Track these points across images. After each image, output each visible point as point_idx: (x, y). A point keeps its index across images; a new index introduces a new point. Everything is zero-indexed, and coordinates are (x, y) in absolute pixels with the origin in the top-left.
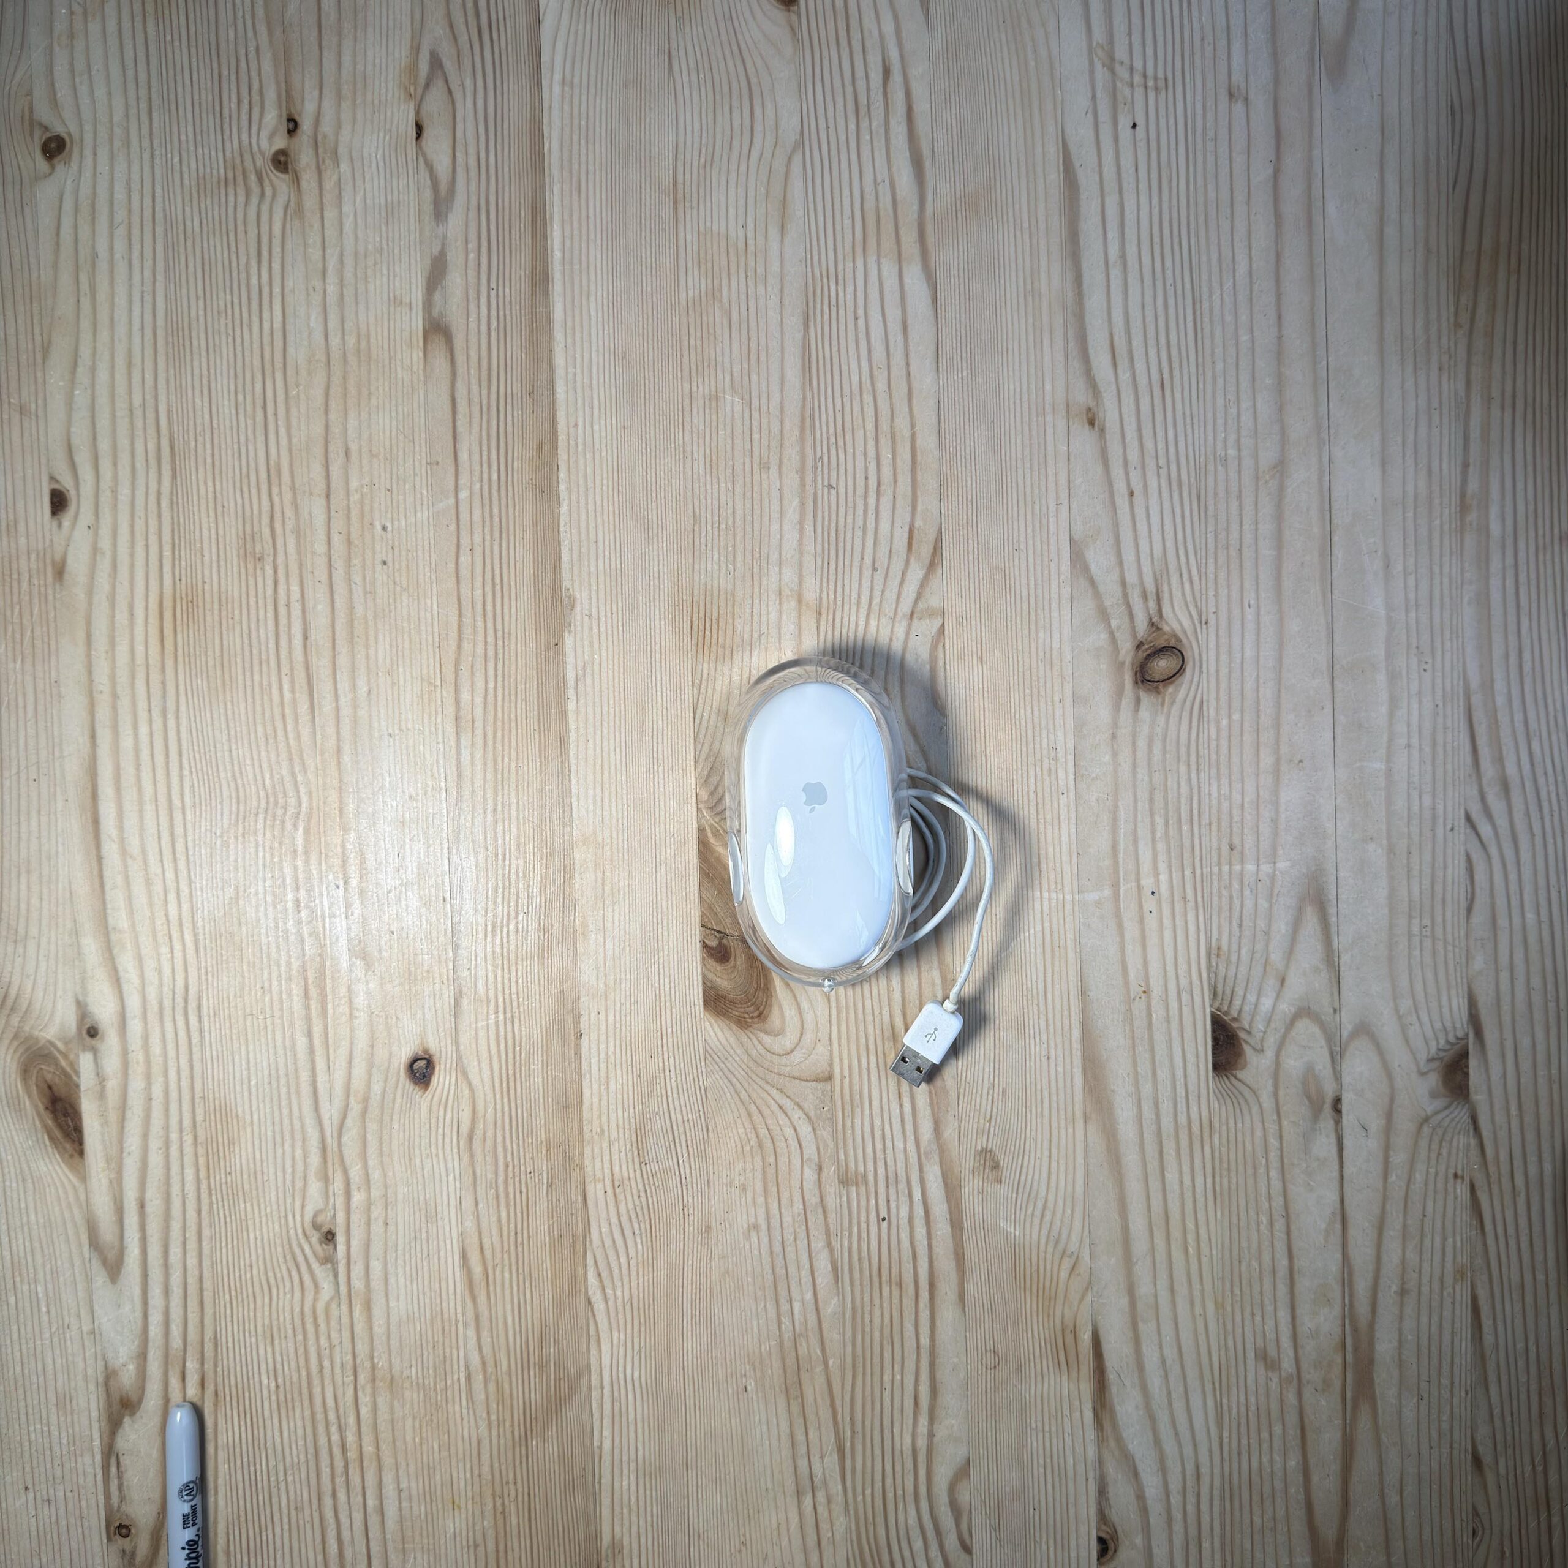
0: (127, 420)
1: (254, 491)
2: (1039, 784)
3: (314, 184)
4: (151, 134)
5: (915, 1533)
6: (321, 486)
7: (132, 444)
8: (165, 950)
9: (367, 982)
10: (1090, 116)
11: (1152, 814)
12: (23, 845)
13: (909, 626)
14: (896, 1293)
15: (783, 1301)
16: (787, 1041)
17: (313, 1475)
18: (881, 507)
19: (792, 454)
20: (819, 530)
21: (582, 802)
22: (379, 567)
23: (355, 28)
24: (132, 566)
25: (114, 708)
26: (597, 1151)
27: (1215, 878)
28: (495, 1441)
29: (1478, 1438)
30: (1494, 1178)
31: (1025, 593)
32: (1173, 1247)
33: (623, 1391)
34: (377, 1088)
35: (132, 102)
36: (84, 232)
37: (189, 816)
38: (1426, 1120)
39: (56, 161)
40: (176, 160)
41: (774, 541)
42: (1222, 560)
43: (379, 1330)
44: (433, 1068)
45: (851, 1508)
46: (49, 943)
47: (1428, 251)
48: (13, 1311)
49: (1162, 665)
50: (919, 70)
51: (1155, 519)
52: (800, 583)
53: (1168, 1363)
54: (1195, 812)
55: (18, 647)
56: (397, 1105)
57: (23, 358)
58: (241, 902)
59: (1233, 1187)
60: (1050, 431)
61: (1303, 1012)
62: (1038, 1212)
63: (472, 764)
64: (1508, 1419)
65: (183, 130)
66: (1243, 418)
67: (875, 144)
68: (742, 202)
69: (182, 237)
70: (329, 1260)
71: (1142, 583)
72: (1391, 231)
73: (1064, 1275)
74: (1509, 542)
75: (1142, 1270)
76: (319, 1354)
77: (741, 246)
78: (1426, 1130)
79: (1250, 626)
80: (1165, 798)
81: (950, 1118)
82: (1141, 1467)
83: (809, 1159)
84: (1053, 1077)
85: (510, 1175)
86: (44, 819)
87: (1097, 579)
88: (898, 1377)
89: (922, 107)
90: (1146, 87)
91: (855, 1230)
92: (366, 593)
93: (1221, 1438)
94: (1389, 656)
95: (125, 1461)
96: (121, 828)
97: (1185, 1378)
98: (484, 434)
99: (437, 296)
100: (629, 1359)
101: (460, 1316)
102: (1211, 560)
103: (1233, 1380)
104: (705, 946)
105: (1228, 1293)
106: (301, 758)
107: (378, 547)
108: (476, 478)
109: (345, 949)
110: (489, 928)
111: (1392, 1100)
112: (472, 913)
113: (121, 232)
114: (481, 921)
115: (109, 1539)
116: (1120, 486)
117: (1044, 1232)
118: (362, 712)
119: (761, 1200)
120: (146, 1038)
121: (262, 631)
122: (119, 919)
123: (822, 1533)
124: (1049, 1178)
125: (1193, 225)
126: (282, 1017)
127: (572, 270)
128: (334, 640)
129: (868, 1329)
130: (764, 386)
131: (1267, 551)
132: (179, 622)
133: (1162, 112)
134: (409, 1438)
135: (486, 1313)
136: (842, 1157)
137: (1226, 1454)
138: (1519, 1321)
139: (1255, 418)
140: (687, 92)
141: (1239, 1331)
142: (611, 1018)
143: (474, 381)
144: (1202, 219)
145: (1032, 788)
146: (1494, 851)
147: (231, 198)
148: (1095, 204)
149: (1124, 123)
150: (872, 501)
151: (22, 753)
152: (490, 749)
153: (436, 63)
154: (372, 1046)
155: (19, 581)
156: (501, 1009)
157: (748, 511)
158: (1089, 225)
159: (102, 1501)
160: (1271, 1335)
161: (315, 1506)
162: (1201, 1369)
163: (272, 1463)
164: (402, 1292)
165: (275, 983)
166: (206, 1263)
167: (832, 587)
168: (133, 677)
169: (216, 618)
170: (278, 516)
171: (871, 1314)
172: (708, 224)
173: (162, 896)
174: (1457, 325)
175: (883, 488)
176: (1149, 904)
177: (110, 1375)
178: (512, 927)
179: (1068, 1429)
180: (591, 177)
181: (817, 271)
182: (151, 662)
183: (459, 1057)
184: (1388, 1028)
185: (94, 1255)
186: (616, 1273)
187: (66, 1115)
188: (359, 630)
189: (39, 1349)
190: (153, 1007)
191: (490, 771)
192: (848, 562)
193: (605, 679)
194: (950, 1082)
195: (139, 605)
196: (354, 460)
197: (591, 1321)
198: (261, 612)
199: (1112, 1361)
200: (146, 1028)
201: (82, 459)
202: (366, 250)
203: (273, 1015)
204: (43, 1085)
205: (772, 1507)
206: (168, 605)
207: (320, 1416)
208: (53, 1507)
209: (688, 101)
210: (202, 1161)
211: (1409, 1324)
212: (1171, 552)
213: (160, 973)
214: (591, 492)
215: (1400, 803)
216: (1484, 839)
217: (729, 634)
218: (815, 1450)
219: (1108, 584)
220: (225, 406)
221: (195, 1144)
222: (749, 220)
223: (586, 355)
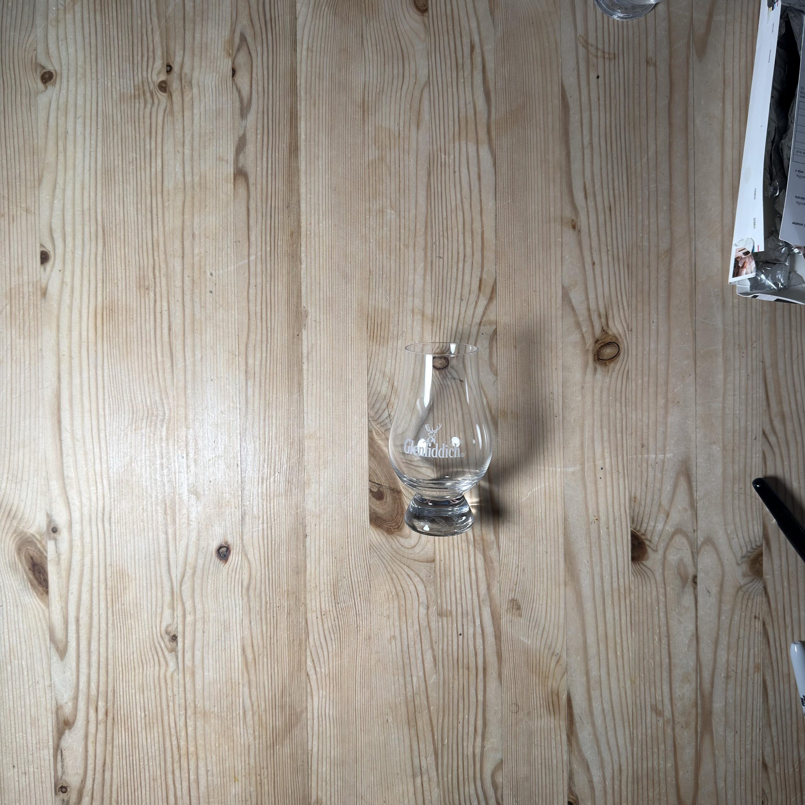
0: (81, 216)
1: (145, 254)
2: (544, 411)
3: (179, 98)
4: (97, 71)
6: (180, 251)
7: (83, 229)
8: (93, 488)
9: (197, 507)
10: (576, 71)
11: (602, 427)
12: (22, 432)
13: (479, 329)
14: (466, 672)
15: (408, 675)
16: (413, 541)
17: (162, 762)
18: (466, 268)
19: (420, 240)
20: (434, 279)
21: (309, 416)
22: (208, 294)
23: (202, 20)
24: (81, 291)
25: (71, 364)
26: (313, 596)
27: (634, 461)
28: (257, 746)
29: (766, 754)
30: (775, 618)
31: (538, 313)
32: (610, 652)
33: (324, 722)
34: (200, 561)
35: (88, 55)
36: (61, 121)
37: (107, 420)
38: (740, 588)
39: (48, 84)
40: (110, 84)
41: (411, 284)
42: (639, 299)
43: (199, 687)
44: (230, 552)
45: (441, 784)
46: (33, 483)
48: (9, 674)
49: (608, 352)
50: (489, 47)
51: (606, 277)
52: (423, 306)
53: (606, 711)
54: (624, 428)
55: (22, 331)
56: (211, 571)
57: (29, 184)
58: (133, 464)
59: (641, 621)
60: (552, 231)
61: (678, 531)
62: (540, 633)
63: (254, 395)
64: (781, 744)
65: (113, 69)
66: (651, 227)
67: (466, 84)
68: (397, 112)
69: (111, 124)
70: (173, 650)
71: (599, 310)
73: (553, 665)
75: (593, 664)
76: (167, 699)
77: (397, 134)
78: (740, 593)
79: (653, 332)
80: (609, 419)
81: (496, 582)
82: (591, 766)
83: (422, 603)
84: (549, 563)
85: (268, 607)
86: (33, 420)
87: (576, 307)
88: (467, 717)
89: (490, 66)
90: (604, 58)
91: (446, 640)
92: (201, 307)
93: (633, 751)
94: (724, 349)
95: (65, 753)
96: (72, 425)
97: (614, 720)
98: (264, 227)
99: (241, 156)
100: (327, 705)
101: (240, 681)
102: (634, 299)
103: (639, 721)
104: (371, 491)
105: (637, 675)
106: (166, 391)
107: (208, 284)
108: (259, 249)
109: (186, 489)
110: (260, 480)
111: (723, 576)
112: (251, 472)
113: (80, 121)
114: (256, 476)
115: (56, 794)
116: (588, 260)
117: (543, 642)
118: (198, 368)
119: (397, 623)
120: (82, 534)
121: (147, 326)
122: (70, 472)
123: (426, 797)
124: (546, 615)
125: (627, 128)
126: (152, 524)
127: (310, 144)
128: (184, 331)
129: (451, 691)
130: (407, 205)
131: (663, 295)
132: (105, 320)
133: (612, 70)
134: (213, 744)
135: (254, 679)
136: (439, 602)
137: (635, 760)
138: (787, 692)
139: (658, 227)
140: (370, 56)
141: (642, 696)
142: (322, 527)
143: (259, 200)
144: (632, 124)
145: (540, 414)
146: (776, 450)
147: (137, 105)
148: (577, 117)
149: (593, 76)
150: (461, 265)
151: (22, 386)
152: (263, 388)
153: (243, 38)
154: (199, 540)
155: (23, 298)
156: (265, 522)
157: (398, 269)
158: (574, 127)
159: (53, 774)
160: (659, 698)
161: (163, 778)
162: (622, 713)
163: (141, 756)
164: (211, 667)
165: (149, 506)
166: (110, 651)
167: (439, 309)
168: (80, 347)
169: (124, 318)
170: (157, 267)
171: (453, 683)
172: (380, 123)
173: (93, 461)
175: (467, 258)
176: (600, 474)
177: (59, 709)
178: (272, 479)
179: (553, 745)
180: (321, 97)
181: (435, 148)
182: (90, 340)
183: (243, 546)
184: (721, 540)
185: (52, 645)
186: (322, 660)
187: (40, 572)
188: (197, 326)
189: (22, 694)
190: (86, 518)
191: (263, 398)
192: (448, 296)
193: (322, 353)
194: (496, 564)
195: (85, 311)
196: (197, 239)
197: (308, 685)
198: (147, 316)
199: (577, 710)
200: (82, 529)
201: (57, 235)
202: (205, 133)
203: (148, 523)
204: (29, 557)
205: (400, 783)
206: (99, 311)
207: (167, 731)
208: (27, 776)
209: (371, 60)
210: (109, 598)
211: (730, 693)
212: (613, 294)
213: (90, 500)
214: (317, 258)
215: (729, 425)
216: (772, 444)
217: (386, 332)
218: (423, 754)
219: (581, 310)
220: (132, 210)
221: (106, 589)
222: (402, 121)
223: (317, 188)
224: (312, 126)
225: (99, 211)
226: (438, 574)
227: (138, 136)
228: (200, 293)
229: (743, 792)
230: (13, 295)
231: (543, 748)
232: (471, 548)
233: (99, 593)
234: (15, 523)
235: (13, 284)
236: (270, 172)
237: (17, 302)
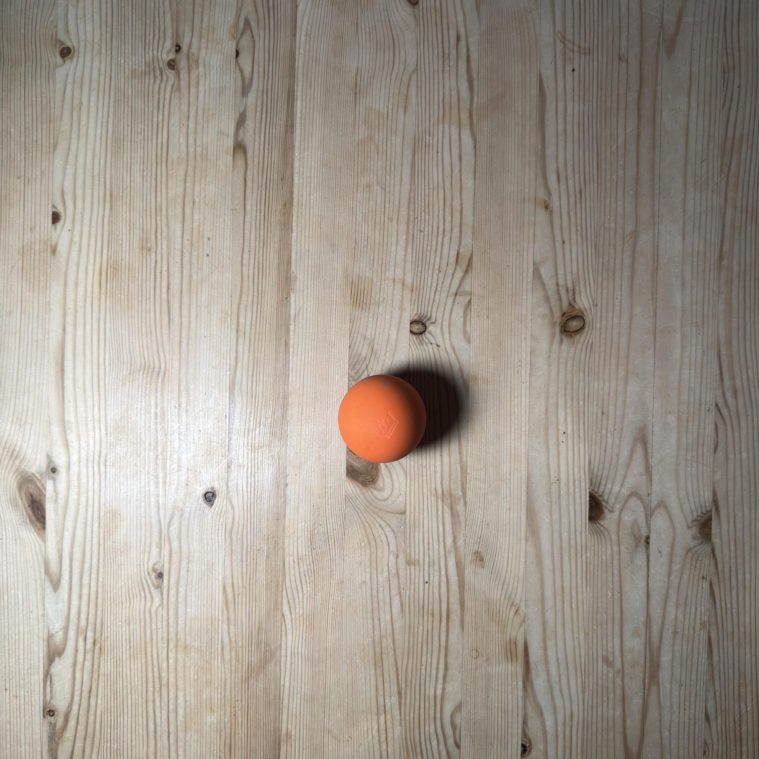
0: (91, 181)
1: (148, 217)
2: (512, 377)
3: (187, 76)
4: (111, 48)
5: (433, 737)
6: (181, 217)
7: (92, 193)
8: (91, 433)
9: (187, 454)
10: (553, 63)
11: (565, 395)
12: (27, 378)
13: (455, 299)
14: (430, 618)
15: (376, 620)
16: (385, 494)
17: (144, 692)
18: (444, 242)
19: (404, 215)
20: (414, 252)
21: (294, 374)
22: (205, 257)
23: (211, 4)
24: (88, 249)
25: (75, 317)
26: (291, 541)
27: (594, 428)
28: (233, 679)
29: (709, 706)
30: (721, 580)
31: (510, 287)
32: (565, 604)
33: (296, 660)
34: (188, 505)
35: (104, 33)
36: (77, 92)
37: (107, 370)
38: (690, 549)
39: (66, 58)
40: (122, 61)
41: (393, 255)
42: (605, 276)
43: (181, 622)
44: (215, 498)
45: (403, 722)
46: (36, 426)
47: (709, 136)
48: (6, 603)
49: (574, 324)
50: (473, 39)
51: (574, 255)
52: (404, 276)
53: (560, 660)
54: (586, 396)
55: (32, 285)
56: (197, 514)
57: (44, 150)
58: (129, 412)
59: (596, 577)
60: (526, 211)
61: (634, 494)
62: (501, 584)
63: (243, 353)
64: (723, 698)
65: (126, 47)
66: (619, 210)
67: (451, 72)
68: (387, 95)
69: (123, 97)
70: (159, 587)
71: (566, 284)
72: (692, 126)
73: (512, 614)
74: (742, 275)
75: (550, 615)
76: (151, 632)
77: (386, 116)
78: (690, 555)
79: (617, 308)
80: (572, 387)
81: (461, 535)
82: (544, 711)
84: (512, 519)
85: (249, 550)
86: (38, 367)
87: (545, 282)
88: (429, 660)
89: (474, 56)
90: (580, 52)
91: (413, 586)
92: (198, 269)
93: (584, 699)
94: (682, 326)
95: (55, 679)
96: (74, 374)
97: (568, 668)
98: (259, 197)
99: (241, 131)
100: (300, 643)
101: (220, 618)
102: (600, 276)
103: (591, 671)
105: (590, 628)
106: (162, 345)
107: (205, 247)
108: (254, 218)
109: (177, 437)
110: (246, 432)
111: (674, 538)
112: (238, 424)
113: (94, 93)
114: (243, 428)
115: (44, 717)
116: (558, 239)
117: (504, 593)
118: (193, 325)
119: (368, 570)
120: (79, 475)
121: (148, 284)
122: (70, 417)
123: (389, 734)
124: (507, 567)
125: (599, 118)
126: (144, 468)
127: (305, 123)
128: (182, 290)
129: (416, 635)
130: (392, 182)
131: (627, 273)
132: (109, 278)
133: (587, 64)
134: (192, 676)
135: (233, 616)
136: (408, 551)
137: (586, 707)
138: (730, 649)
139: (624, 211)
140: (364, 43)
141: (595, 647)
142: (302, 477)
143: (256, 172)
144: (603, 115)
145: (509, 380)
146: (728, 422)
147: (147, 81)
148: (553, 106)
149: (569, 68)
150: (440, 239)
151: (30, 335)
152: (252, 346)
153: (247, 23)
154: (187, 484)
155: (34, 254)
156: (249, 470)
157: (381, 241)
158: (550, 115)
159: (42, 698)
160: (610, 650)
161: (144, 706)
162: (575, 664)
163: (125, 684)
164: (193, 604)
165: (143, 451)
166: (100, 585)
167: (419, 279)
168: (85, 301)
169: (127, 277)
170: (159, 230)
171: (418, 628)
172: (371, 105)
173: (92, 407)
174: (722, 172)
175: (445, 233)
176: (562, 438)
177: (50, 637)
178: (257, 431)
179: (510, 690)
180: (316, 80)
181: (420, 129)
182: (94, 296)
183: (228, 492)
184: (673, 504)
185: (47, 578)
186: (297, 601)
187: (38, 509)
188: (194, 286)
189: (17, 622)
190: (83, 460)
191: (252, 356)
192: (427, 267)
193: (308, 316)
194: (462, 518)
195: (90, 268)
196: (197, 205)
197: (283, 624)
198: (148, 275)
199: (533, 658)
200: (79, 470)
201: (69, 198)
202: (209, 108)
203: (140, 467)
204: (28, 494)
205: (365, 720)
206: (104, 269)
207: (150, 662)
208: (18, 700)
209: (364, 47)
210: (102, 535)
211: (677, 648)
212: (581, 272)
213: (88, 445)
214: (307, 227)
215: (684, 397)
216: (724, 416)
217: (369, 298)
218: (387, 693)
219: (550, 283)
220: (138, 177)
221: (99, 527)
222: (390, 104)
223: (309, 163)
224: (308, 105)
225: (108, 176)
226: (408, 525)
227: (146, 109)
228: (198, 257)
229: (686, 741)
230: (25, 251)
231: (500, 692)
232: (440, 503)
233: (92, 530)
234: (17, 463)
235: (26, 241)
236: (267, 147)
237: (29, 257)
